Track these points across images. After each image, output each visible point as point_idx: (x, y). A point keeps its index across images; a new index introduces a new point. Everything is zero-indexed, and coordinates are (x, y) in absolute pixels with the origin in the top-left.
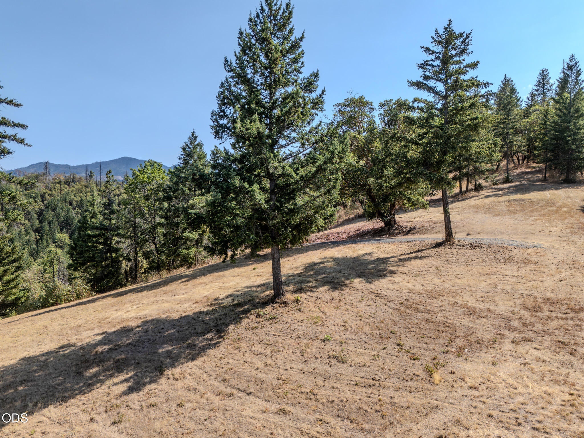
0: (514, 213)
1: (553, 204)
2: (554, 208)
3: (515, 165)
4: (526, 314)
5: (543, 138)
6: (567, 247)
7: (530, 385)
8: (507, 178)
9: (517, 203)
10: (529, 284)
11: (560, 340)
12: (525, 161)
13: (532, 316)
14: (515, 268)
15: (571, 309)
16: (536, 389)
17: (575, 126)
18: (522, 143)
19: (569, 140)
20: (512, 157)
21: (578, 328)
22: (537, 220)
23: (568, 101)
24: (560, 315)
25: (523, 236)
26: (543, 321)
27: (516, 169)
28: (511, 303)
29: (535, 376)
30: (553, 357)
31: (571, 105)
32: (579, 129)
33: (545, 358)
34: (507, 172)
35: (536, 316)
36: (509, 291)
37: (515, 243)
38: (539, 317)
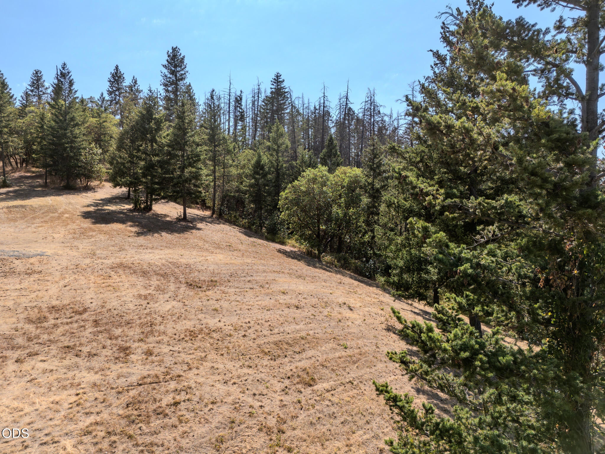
0: (15, 220)
1: (55, 210)
2: (56, 215)
3: (13, 168)
4: (31, 328)
5: (41, 142)
6: (70, 252)
7: (37, 401)
8: (4, 181)
9: (17, 209)
10: (33, 295)
11: (66, 345)
12: (24, 165)
13: (37, 328)
14: (18, 280)
15: (76, 312)
16: (43, 403)
17: (72, 134)
18: (19, 144)
19: (67, 147)
20: (9, 159)
21: (82, 329)
22: (39, 227)
23: (63, 108)
24: (65, 320)
25: (25, 245)
26: (50, 330)
27: (15, 172)
28: (14, 320)
29: (42, 390)
30: (60, 364)
31: (66, 113)
32: (75, 137)
33: (51, 368)
34: (4, 176)
35: (41, 327)
36: (11, 307)
37: (16, 253)
38: (44, 327)
